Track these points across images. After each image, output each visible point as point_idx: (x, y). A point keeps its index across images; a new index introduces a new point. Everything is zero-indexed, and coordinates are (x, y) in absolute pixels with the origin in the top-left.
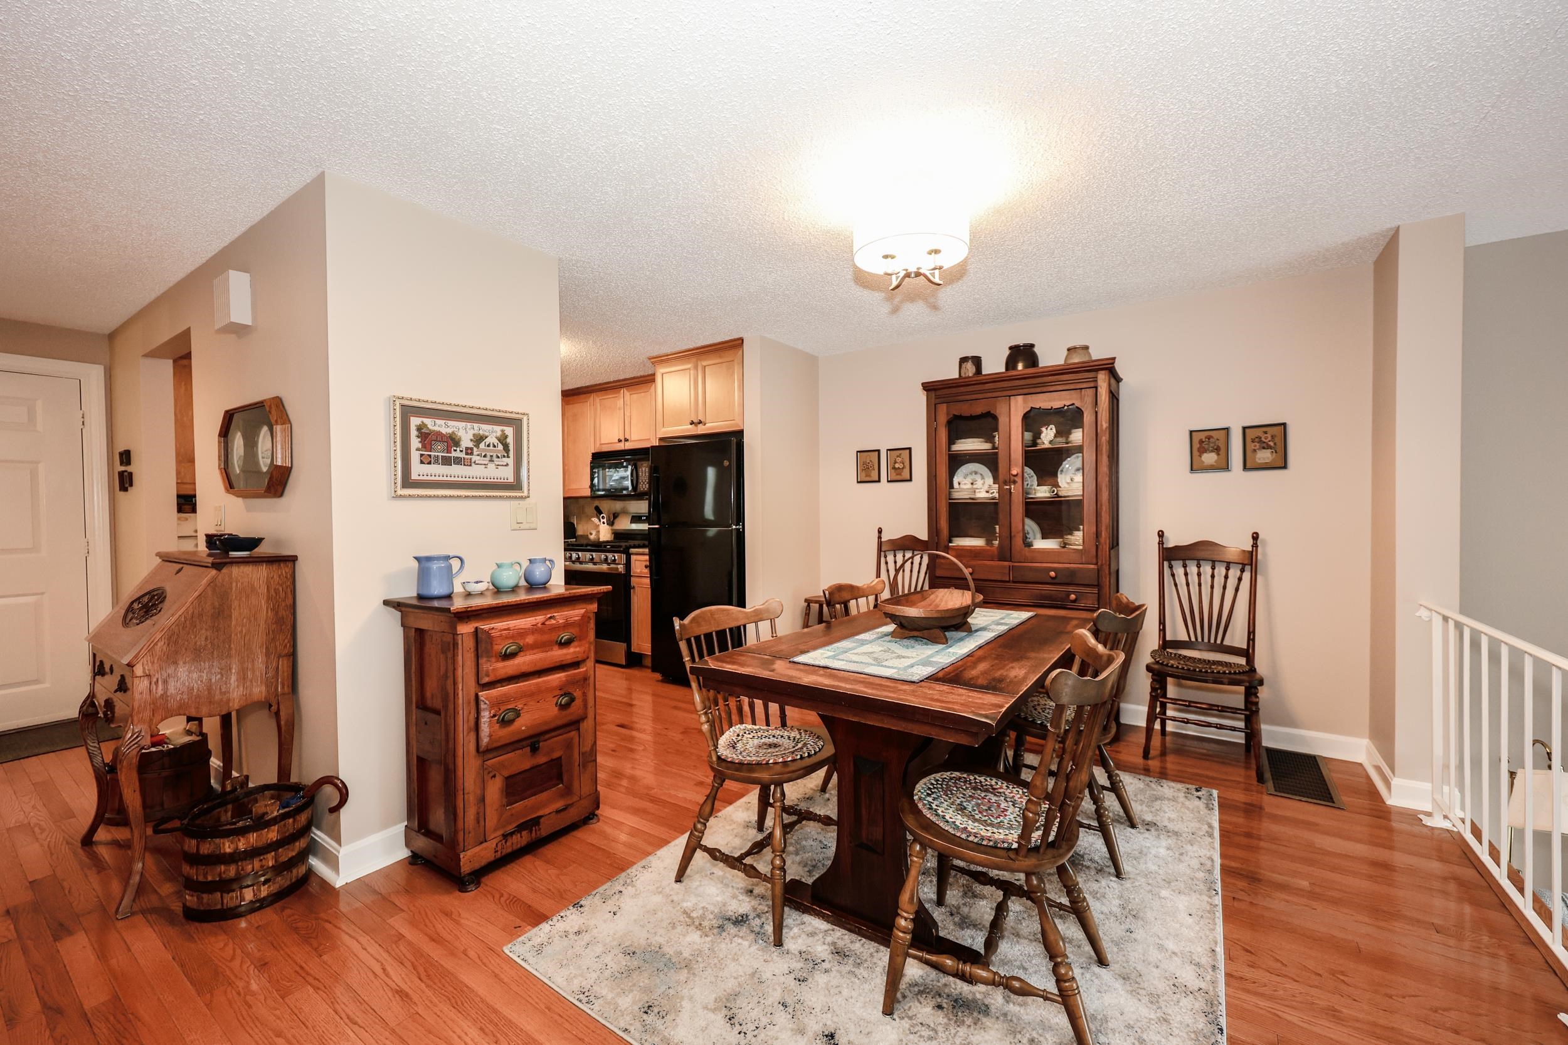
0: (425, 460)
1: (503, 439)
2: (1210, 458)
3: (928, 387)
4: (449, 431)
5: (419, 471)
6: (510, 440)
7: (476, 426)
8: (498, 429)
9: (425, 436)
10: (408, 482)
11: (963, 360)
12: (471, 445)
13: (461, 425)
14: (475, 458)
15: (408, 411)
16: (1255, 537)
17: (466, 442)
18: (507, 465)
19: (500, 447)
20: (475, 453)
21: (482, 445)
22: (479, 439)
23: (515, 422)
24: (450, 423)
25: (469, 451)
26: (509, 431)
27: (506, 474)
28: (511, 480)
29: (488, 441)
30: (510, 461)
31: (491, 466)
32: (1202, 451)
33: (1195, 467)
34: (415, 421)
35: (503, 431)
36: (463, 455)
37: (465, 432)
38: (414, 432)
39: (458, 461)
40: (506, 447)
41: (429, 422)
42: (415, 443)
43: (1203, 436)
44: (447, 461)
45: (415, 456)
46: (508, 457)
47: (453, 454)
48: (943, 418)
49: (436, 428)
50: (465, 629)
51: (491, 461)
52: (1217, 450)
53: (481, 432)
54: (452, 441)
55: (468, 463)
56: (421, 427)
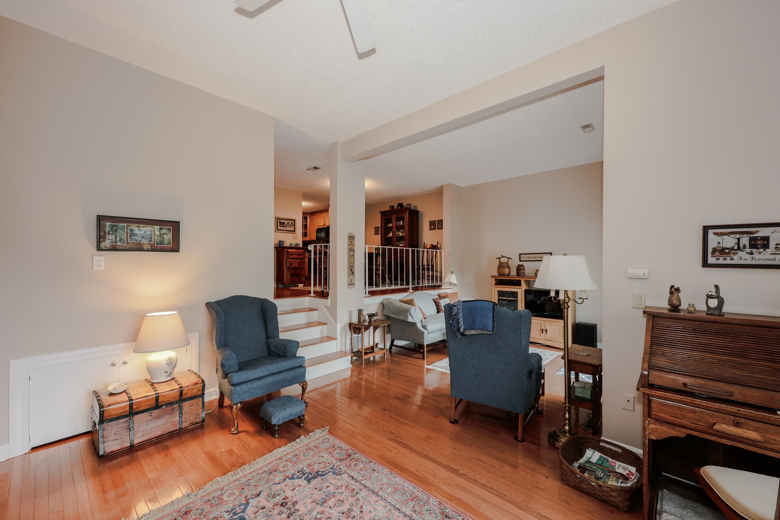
0: (280, 226)
1: (292, 223)
2: (432, 227)
3: (381, 212)
5: (279, 228)
6: (293, 223)
8: (291, 222)
9: (281, 223)
10: (278, 230)
11: (390, 206)
15: (278, 219)
16: (438, 242)
17: (286, 224)
19: (292, 225)
22: (288, 223)
23: (294, 221)
24: (284, 221)
25: (287, 225)
26: (293, 222)
27: (293, 229)
28: (293, 230)
30: (293, 227)
31: (290, 228)
32: (431, 226)
33: (431, 229)
34: (279, 220)
37: (286, 222)
39: (285, 227)
42: (279, 224)
43: (431, 222)
44: (283, 227)
45: (279, 226)
48: (383, 219)
49: (282, 221)
50: (285, 250)
52: (433, 226)
54: (284, 223)
55: (286, 227)
56: (280, 221)
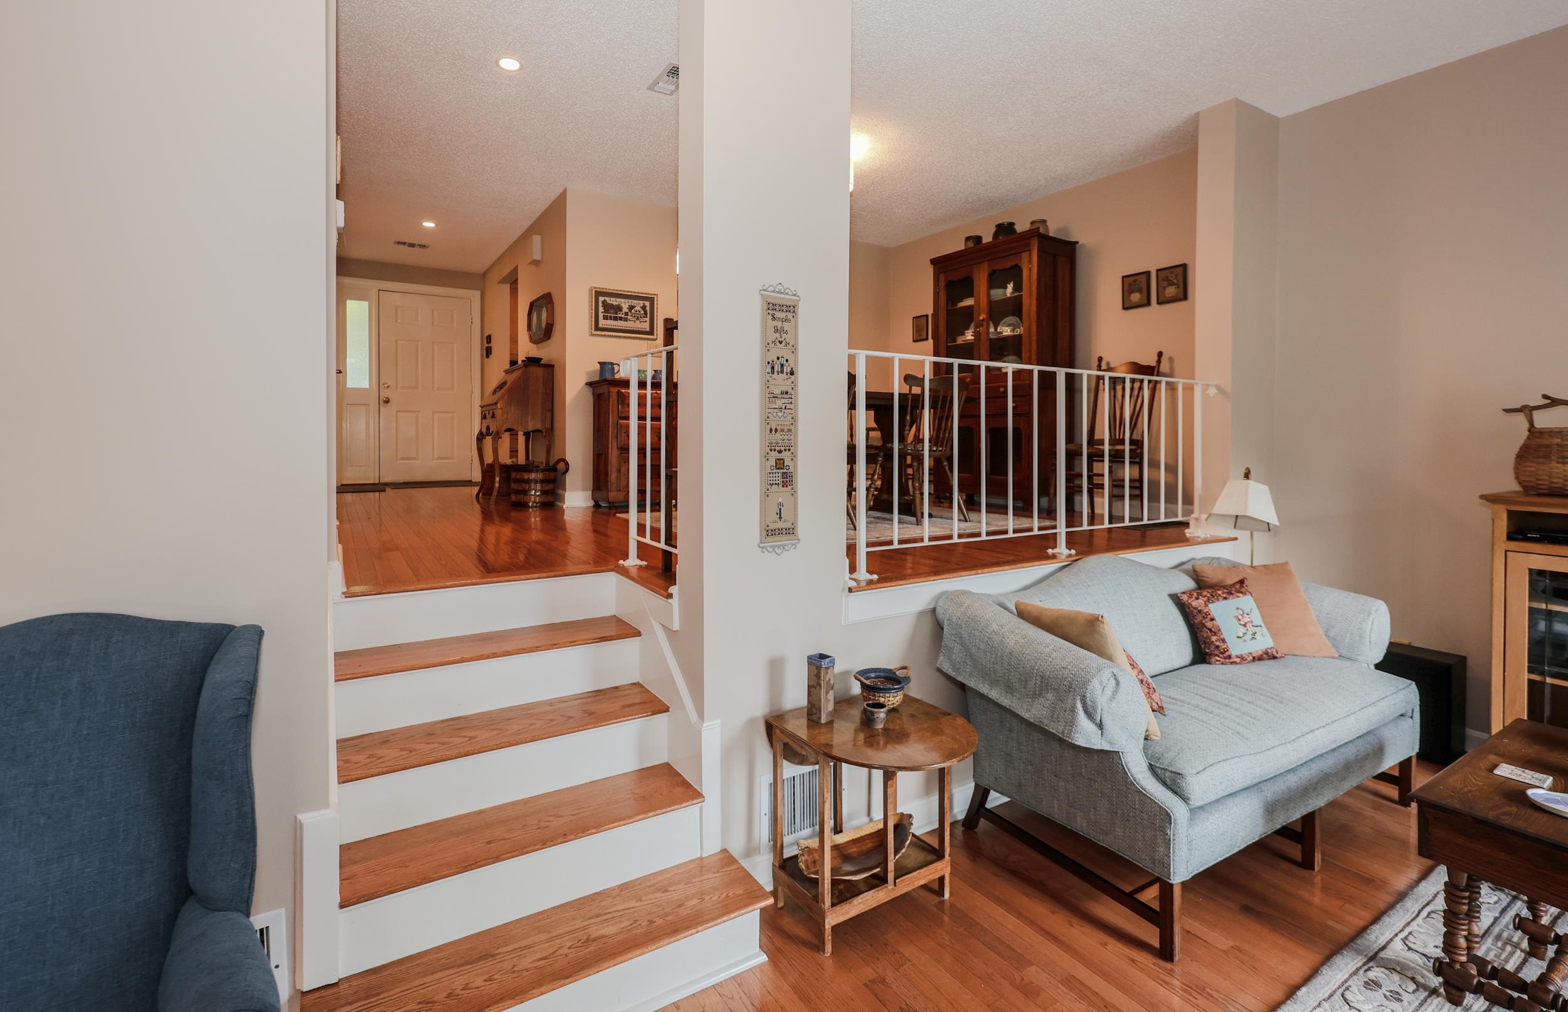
0: (605, 318)
1: (644, 308)
2: (1136, 297)
3: (934, 262)
4: (617, 303)
5: (603, 323)
6: (648, 308)
7: (630, 301)
8: (641, 303)
9: (607, 307)
10: (597, 328)
12: (627, 311)
13: (623, 300)
14: (629, 317)
15: (599, 293)
16: (1160, 354)
17: (625, 309)
18: (646, 322)
19: (643, 312)
20: (629, 315)
21: (633, 311)
22: (631, 308)
23: (651, 300)
24: (618, 300)
25: (626, 314)
26: (647, 304)
27: (646, 326)
28: (648, 330)
29: (636, 308)
30: (648, 319)
31: (638, 322)
32: (1131, 292)
33: (1127, 306)
34: (601, 299)
35: (644, 304)
36: (623, 316)
37: (625, 304)
38: (600, 304)
39: (621, 319)
40: (646, 313)
41: (607, 299)
42: (601, 309)
43: (1131, 280)
44: (615, 319)
45: (601, 316)
46: (647, 317)
47: (619, 315)
48: (942, 284)
49: (611, 302)
50: (614, 390)
51: (638, 319)
52: (1140, 290)
53: (633, 304)
54: (619, 308)
55: (626, 320)
56: (604, 302)
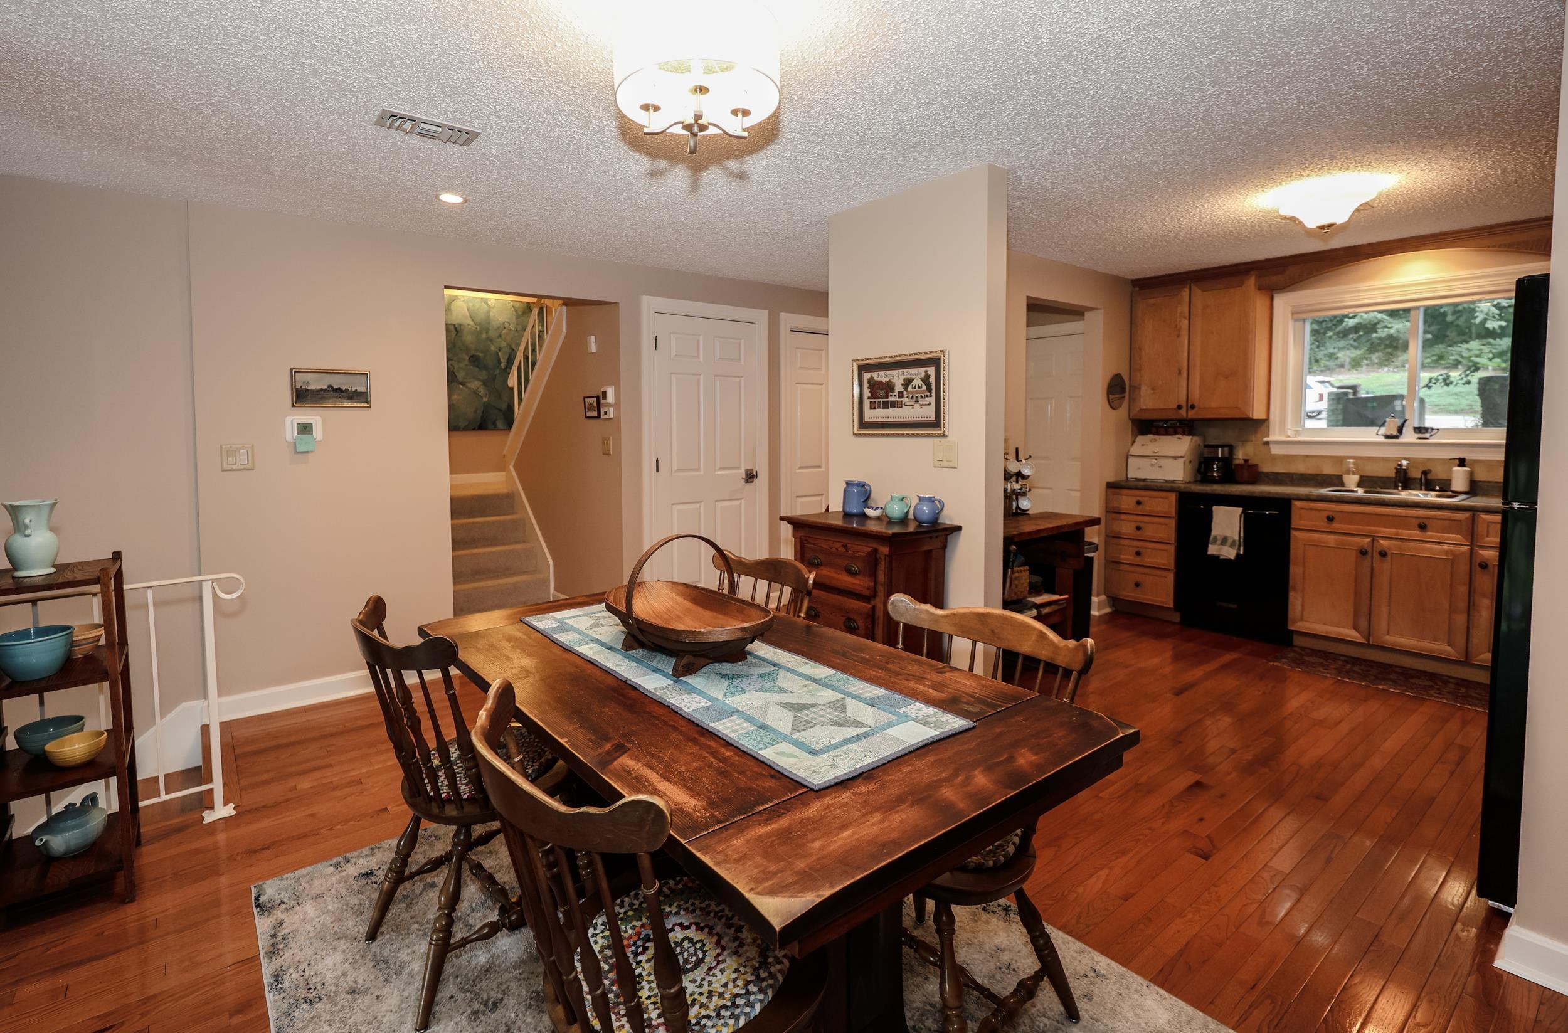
0: (873, 406)
1: (926, 380)
4: (887, 379)
5: (871, 415)
6: (932, 380)
7: (905, 371)
8: (922, 371)
9: (875, 386)
10: (863, 425)
12: (901, 389)
13: (895, 372)
14: (905, 400)
15: (863, 367)
17: (899, 388)
18: (930, 404)
19: (924, 388)
20: (905, 395)
21: (910, 388)
22: (907, 382)
23: (937, 363)
24: (889, 372)
25: (901, 395)
26: (931, 371)
27: (929, 413)
28: (933, 418)
29: (914, 383)
30: (932, 400)
31: (917, 406)
34: (867, 376)
35: (926, 372)
36: (896, 399)
37: (898, 378)
38: (866, 385)
39: (893, 404)
40: (929, 389)
41: (874, 374)
42: (867, 392)
44: (886, 405)
45: (867, 403)
46: (931, 396)
47: (890, 399)
49: (879, 379)
51: (917, 401)
53: (909, 376)
54: (889, 387)
55: (901, 405)
56: (870, 379)
